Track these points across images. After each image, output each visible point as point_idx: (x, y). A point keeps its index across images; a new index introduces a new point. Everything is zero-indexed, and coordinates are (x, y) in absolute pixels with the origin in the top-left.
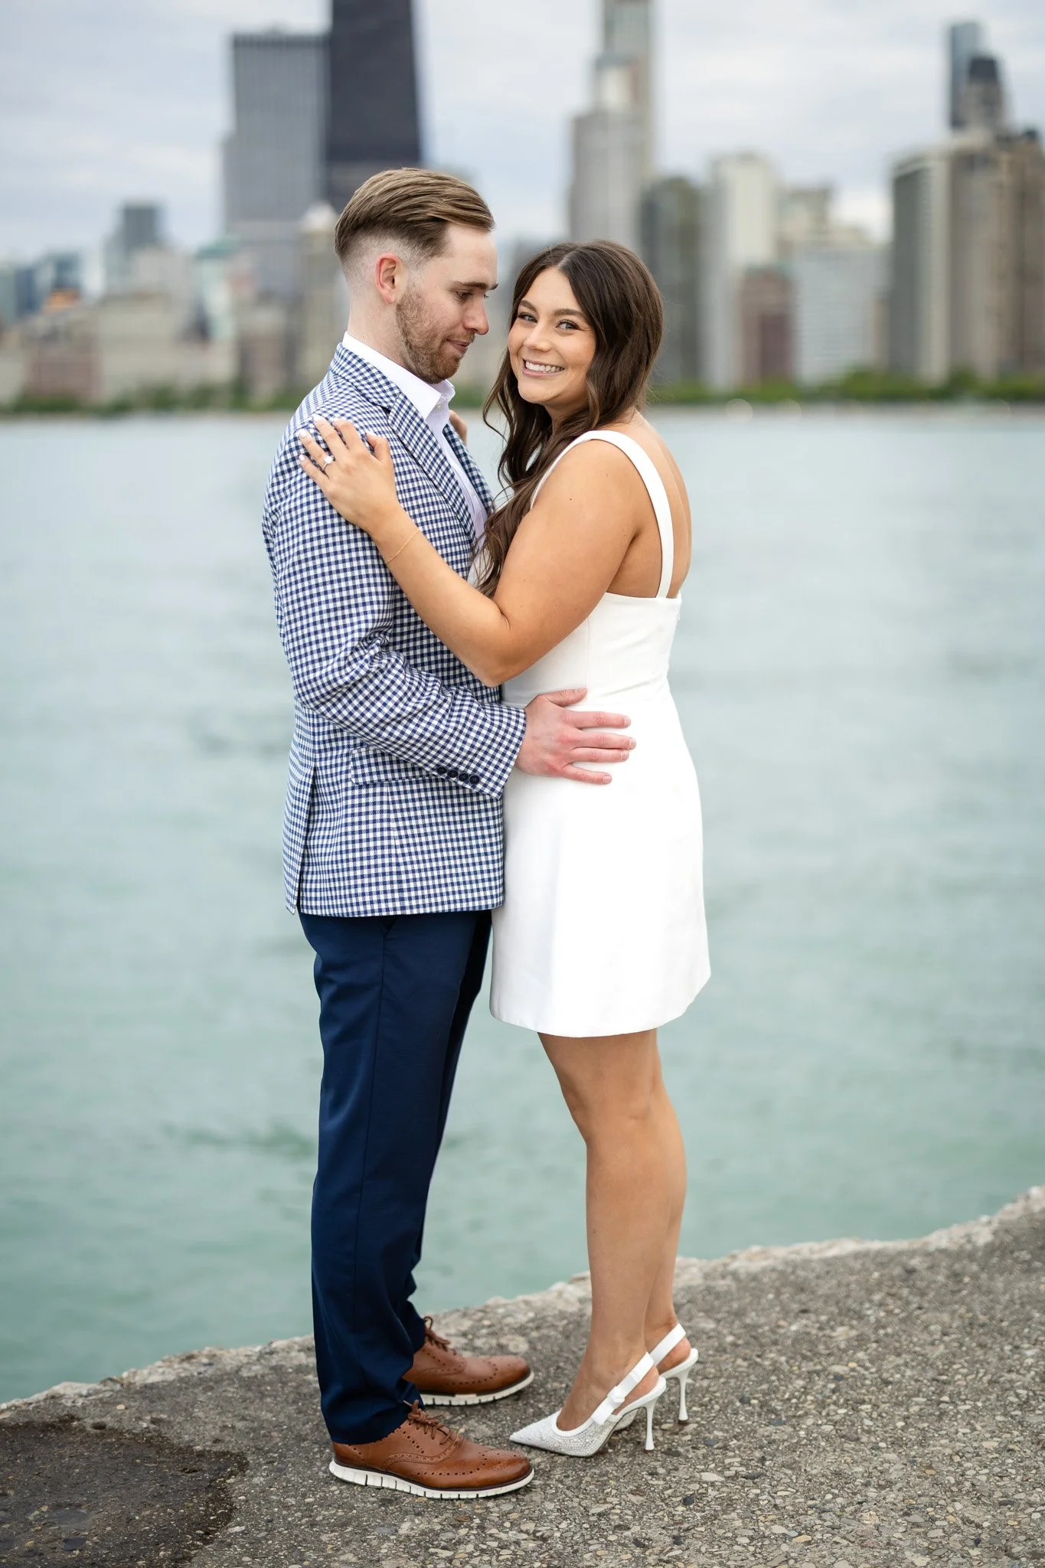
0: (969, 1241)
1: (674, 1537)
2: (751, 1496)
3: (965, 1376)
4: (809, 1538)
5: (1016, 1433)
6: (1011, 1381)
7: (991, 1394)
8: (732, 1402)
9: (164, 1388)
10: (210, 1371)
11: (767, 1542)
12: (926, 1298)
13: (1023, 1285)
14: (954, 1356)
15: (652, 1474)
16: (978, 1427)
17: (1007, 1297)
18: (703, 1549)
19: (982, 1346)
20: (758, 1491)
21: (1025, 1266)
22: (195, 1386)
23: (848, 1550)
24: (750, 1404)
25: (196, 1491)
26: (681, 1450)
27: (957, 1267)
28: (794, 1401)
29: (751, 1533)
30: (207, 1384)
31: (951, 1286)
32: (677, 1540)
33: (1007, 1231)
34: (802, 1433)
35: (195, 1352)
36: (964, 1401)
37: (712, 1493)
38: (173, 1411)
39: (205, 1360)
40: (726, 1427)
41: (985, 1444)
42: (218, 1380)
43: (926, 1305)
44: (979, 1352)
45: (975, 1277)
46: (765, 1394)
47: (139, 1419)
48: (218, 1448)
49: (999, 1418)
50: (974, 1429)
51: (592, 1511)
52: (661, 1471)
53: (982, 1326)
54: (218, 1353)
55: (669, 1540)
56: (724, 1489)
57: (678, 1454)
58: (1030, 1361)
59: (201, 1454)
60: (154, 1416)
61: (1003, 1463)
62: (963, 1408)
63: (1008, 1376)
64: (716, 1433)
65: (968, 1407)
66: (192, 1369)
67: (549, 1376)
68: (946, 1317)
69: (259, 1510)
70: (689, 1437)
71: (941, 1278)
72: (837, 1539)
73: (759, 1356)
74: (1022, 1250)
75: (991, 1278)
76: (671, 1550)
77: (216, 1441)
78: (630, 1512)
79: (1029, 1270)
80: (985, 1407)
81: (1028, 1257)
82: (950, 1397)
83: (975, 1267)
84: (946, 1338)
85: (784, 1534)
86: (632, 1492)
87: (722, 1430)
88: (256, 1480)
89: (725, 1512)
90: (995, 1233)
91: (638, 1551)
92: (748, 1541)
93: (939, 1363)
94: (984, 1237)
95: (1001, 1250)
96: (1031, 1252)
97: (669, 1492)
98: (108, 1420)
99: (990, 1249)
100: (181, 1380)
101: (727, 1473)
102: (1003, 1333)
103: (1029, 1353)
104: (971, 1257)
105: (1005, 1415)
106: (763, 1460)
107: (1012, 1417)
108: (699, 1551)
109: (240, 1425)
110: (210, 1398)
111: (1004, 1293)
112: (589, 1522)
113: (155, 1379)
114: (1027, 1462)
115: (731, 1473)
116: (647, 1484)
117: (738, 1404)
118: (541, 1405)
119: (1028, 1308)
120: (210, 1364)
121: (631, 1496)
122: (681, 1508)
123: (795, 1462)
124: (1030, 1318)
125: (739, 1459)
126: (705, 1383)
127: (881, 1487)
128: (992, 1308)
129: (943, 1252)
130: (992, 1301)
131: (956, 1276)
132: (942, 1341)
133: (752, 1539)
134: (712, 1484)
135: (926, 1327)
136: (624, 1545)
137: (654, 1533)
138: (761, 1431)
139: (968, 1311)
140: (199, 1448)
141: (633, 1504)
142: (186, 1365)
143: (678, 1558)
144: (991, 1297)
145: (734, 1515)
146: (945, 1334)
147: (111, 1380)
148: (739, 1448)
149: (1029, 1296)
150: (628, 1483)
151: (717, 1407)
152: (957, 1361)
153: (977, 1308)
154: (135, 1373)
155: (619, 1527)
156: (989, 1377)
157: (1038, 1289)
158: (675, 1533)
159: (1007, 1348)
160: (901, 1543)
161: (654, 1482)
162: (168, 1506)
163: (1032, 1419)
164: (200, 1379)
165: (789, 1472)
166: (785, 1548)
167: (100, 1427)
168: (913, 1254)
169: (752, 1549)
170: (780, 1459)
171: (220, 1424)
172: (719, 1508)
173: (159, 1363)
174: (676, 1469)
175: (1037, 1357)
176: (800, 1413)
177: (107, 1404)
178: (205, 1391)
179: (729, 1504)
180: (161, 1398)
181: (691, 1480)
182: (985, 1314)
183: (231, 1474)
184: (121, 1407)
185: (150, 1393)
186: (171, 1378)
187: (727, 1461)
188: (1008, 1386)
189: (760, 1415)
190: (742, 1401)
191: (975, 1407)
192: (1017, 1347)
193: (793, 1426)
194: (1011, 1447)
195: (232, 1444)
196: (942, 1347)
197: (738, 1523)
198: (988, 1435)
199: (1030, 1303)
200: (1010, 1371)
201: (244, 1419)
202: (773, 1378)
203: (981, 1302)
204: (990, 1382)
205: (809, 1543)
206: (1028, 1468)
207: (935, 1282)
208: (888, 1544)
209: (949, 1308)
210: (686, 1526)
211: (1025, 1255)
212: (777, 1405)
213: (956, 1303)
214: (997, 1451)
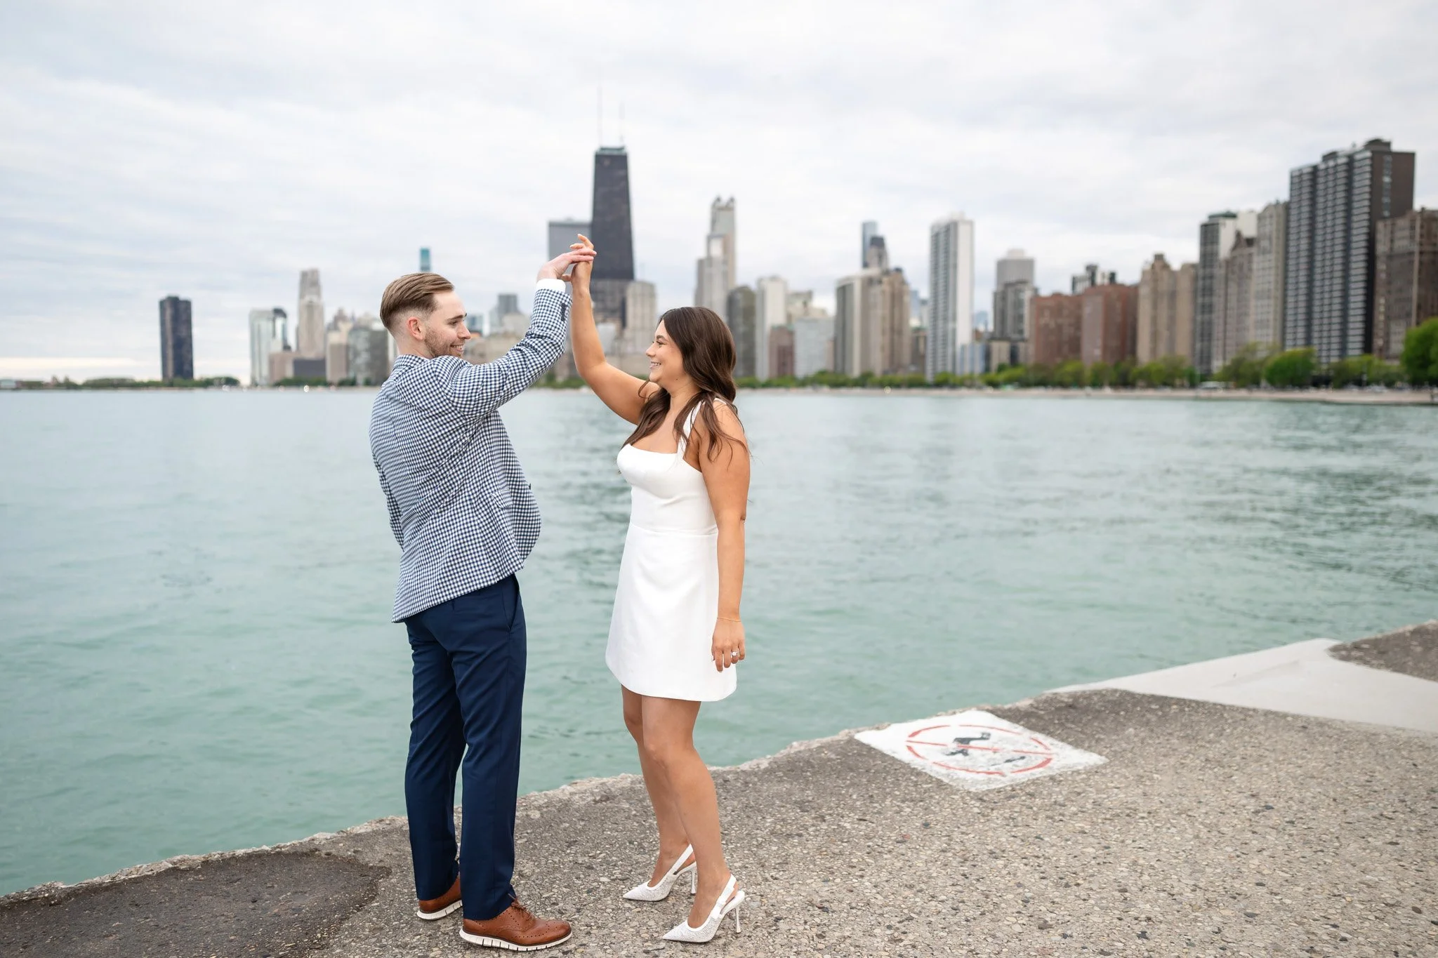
0: (758, 767)
1: (577, 909)
2: (620, 889)
3: (736, 831)
4: (640, 909)
5: (751, 859)
6: (756, 834)
7: (745, 840)
8: (625, 843)
9: (364, 835)
10: (389, 827)
11: (620, 911)
12: (729, 794)
13: (775, 788)
14: (734, 821)
15: (577, 878)
16: (735, 856)
17: (767, 793)
18: (589, 915)
19: (748, 817)
20: (624, 886)
21: (779, 779)
22: (379, 835)
23: (656, 916)
24: (633, 844)
25: (362, 886)
26: (594, 866)
27: (748, 779)
28: (654, 843)
29: (614, 907)
30: (384, 833)
31: (743, 788)
32: (579, 911)
33: (775, 762)
34: (653, 859)
35: (384, 818)
36: (732, 843)
37: (602, 887)
38: (365, 846)
39: (388, 822)
40: (619, 855)
41: (735, 864)
42: (391, 832)
43: (728, 797)
44: (746, 821)
45: (755, 784)
46: (642, 839)
47: (348, 850)
48: (381, 864)
49: (746, 852)
50: (732, 857)
51: (544, 896)
52: (582, 876)
53: (751, 807)
54: (396, 818)
55: (575, 910)
56: (609, 885)
57: (592, 868)
58: (768, 824)
59: (371, 868)
60: (356, 849)
61: (741, 874)
62: (730, 846)
63: (756, 831)
64: (613, 858)
65: (733, 846)
66: (381, 826)
67: (545, 830)
68: (735, 803)
69: (389, 895)
70: (600, 860)
71: (739, 784)
72: (653, 910)
73: (644, 821)
74: (780, 771)
75: (762, 785)
76: (575, 915)
77: (381, 861)
78: (561, 897)
79: (781, 781)
80: (741, 847)
81: (782, 775)
82: (726, 841)
83: (756, 779)
84: (733, 813)
85: (629, 908)
86: (565, 887)
87: (616, 857)
88: (392, 880)
89: (605, 896)
90: (770, 764)
91: (558, 915)
92: (611, 910)
93: (726, 825)
94: (764, 764)
95: (770, 771)
96: (784, 773)
97: (582, 887)
98: (334, 851)
99: (766, 771)
100: (373, 831)
101: (612, 877)
102: (760, 811)
103: (769, 820)
104: (755, 774)
105: (749, 850)
106: (631, 871)
107: (752, 851)
108: (587, 916)
109: (394, 853)
110: (385, 841)
111: (765, 792)
112: (540, 902)
113: (362, 831)
114: (752, 873)
115: (615, 877)
116: (574, 883)
117: (628, 844)
118: (537, 844)
119: (775, 799)
120: (389, 824)
121: (564, 889)
122: (585, 895)
123: (646, 872)
124: (773, 804)
125: (619, 871)
126: (616, 834)
127: (682, 885)
128: (758, 799)
129: (743, 771)
130: (759, 795)
131: (746, 783)
132: (730, 814)
133: (613, 910)
134: (604, 883)
135: (725, 808)
136: (553, 913)
137: (568, 907)
138: (634, 857)
139: (747, 800)
140: (371, 865)
141: (564, 893)
142: (378, 824)
143: (576, 919)
144: (759, 794)
145: (609, 898)
146: (733, 811)
147: (342, 831)
148: (621, 865)
149: (776, 793)
150: (565, 882)
151: (617, 845)
152: (735, 824)
153: (751, 798)
154: (353, 828)
155: (554, 904)
156: (747, 832)
157: (782, 790)
158: (579, 907)
159: (760, 818)
160: (682, 912)
161: (578, 882)
162: (347, 893)
163: (761, 852)
164: (383, 831)
165: (640, 877)
166: (627, 914)
167: (328, 854)
168: (729, 772)
169: (612, 915)
170: (638, 871)
171: (385, 853)
172: (603, 894)
173: (366, 824)
174: (589, 876)
175: (772, 822)
176: (655, 848)
177: (334, 842)
178: (383, 836)
179: (608, 893)
180: (361, 840)
181: (594, 881)
182: (753, 802)
183: (383, 877)
184: (341, 845)
185: (358, 838)
186: (369, 830)
187: (614, 872)
188: (754, 836)
189: (636, 849)
190: (630, 843)
191: (736, 846)
192: (764, 818)
193: (650, 855)
194: (747, 865)
195: (388, 862)
196: (730, 817)
197: (610, 902)
198: (738, 860)
199: (776, 797)
200: (757, 829)
201: (397, 850)
202: (648, 832)
203: (754, 796)
204: (747, 834)
205: (639, 912)
206: (751, 876)
207: (736, 786)
208: (676, 913)
209: (738, 799)
210: (585, 903)
211: (781, 774)
212: (646, 845)
213: (743, 796)
214: (740, 867)
